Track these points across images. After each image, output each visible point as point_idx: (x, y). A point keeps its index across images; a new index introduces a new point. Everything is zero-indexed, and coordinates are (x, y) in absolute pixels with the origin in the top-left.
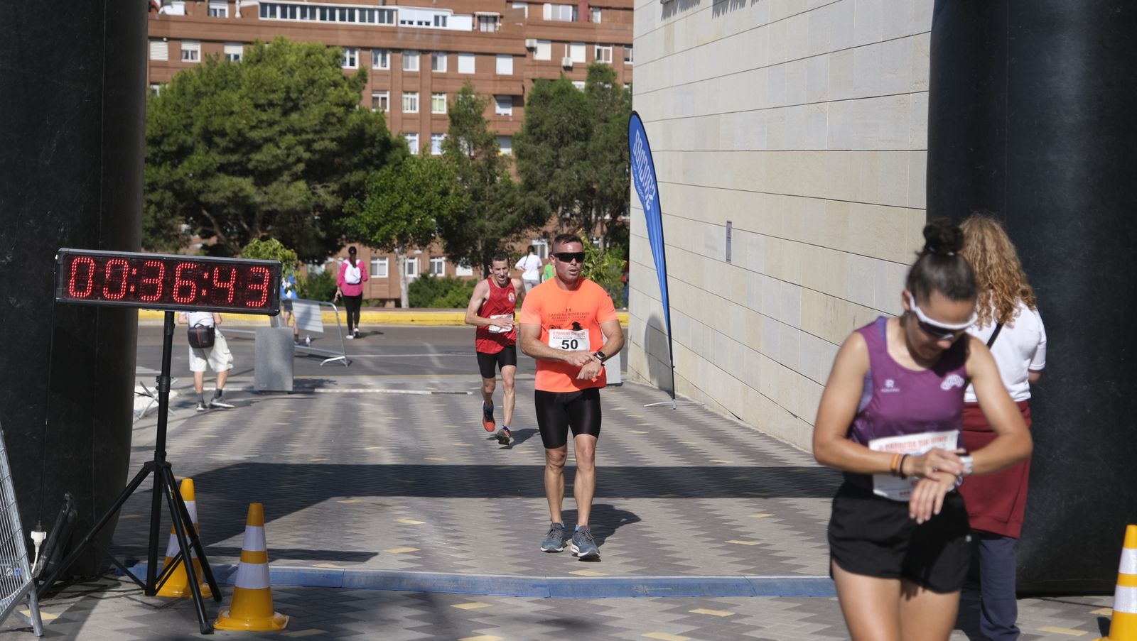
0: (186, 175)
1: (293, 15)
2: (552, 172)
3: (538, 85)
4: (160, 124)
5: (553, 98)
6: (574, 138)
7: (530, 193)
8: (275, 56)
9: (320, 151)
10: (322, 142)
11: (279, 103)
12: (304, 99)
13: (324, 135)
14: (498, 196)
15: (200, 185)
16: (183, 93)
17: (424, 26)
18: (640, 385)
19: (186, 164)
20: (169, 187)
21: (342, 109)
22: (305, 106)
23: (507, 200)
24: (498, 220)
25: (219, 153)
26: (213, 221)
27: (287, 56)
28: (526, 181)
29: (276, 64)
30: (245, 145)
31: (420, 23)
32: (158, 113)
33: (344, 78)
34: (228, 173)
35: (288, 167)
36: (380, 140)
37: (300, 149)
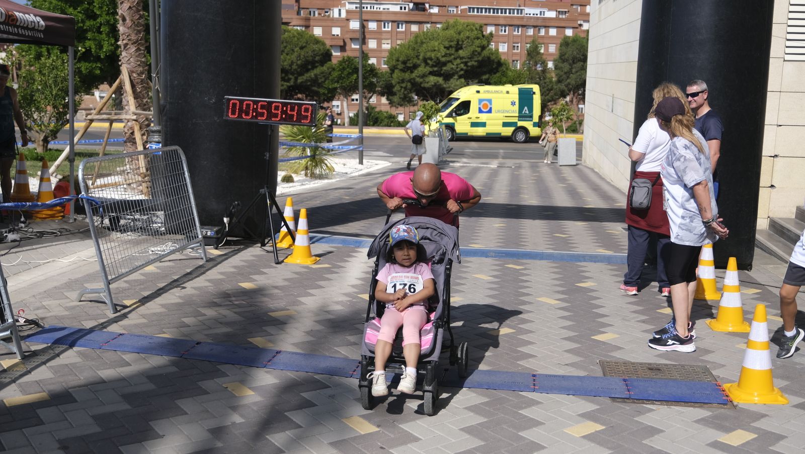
0: (416, 76)
1: (482, 12)
2: (569, 75)
3: (564, 38)
4: (406, 55)
5: (570, 43)
6: (579, 61)
7: (559, 84)
8: (453, 27)
9: (470, 66)
10: (471, 62)
11: (455, 46)
12: (464, 44)
13: (472, 60)
14: (546, 86)
15: (421, 80)
16: (416, 43)
17: (535, 16)
18: (585, 166)
19: (416, 71)
20: (409, 81)
21: (480, 49)
22: (465, 47)
23: (549, 87)
24: (546, 96)
25: (430, 67)
26: (428, 95)
27: (458, 27)
28: (558, 79)
29: (453, 30)
30: (439, 64)
31: (534, 14)
32: (406, 51)
33: (483, 36)
34: (433, 75)
35: (457, 73)
36: (496, 62)
37: (462, 65)
